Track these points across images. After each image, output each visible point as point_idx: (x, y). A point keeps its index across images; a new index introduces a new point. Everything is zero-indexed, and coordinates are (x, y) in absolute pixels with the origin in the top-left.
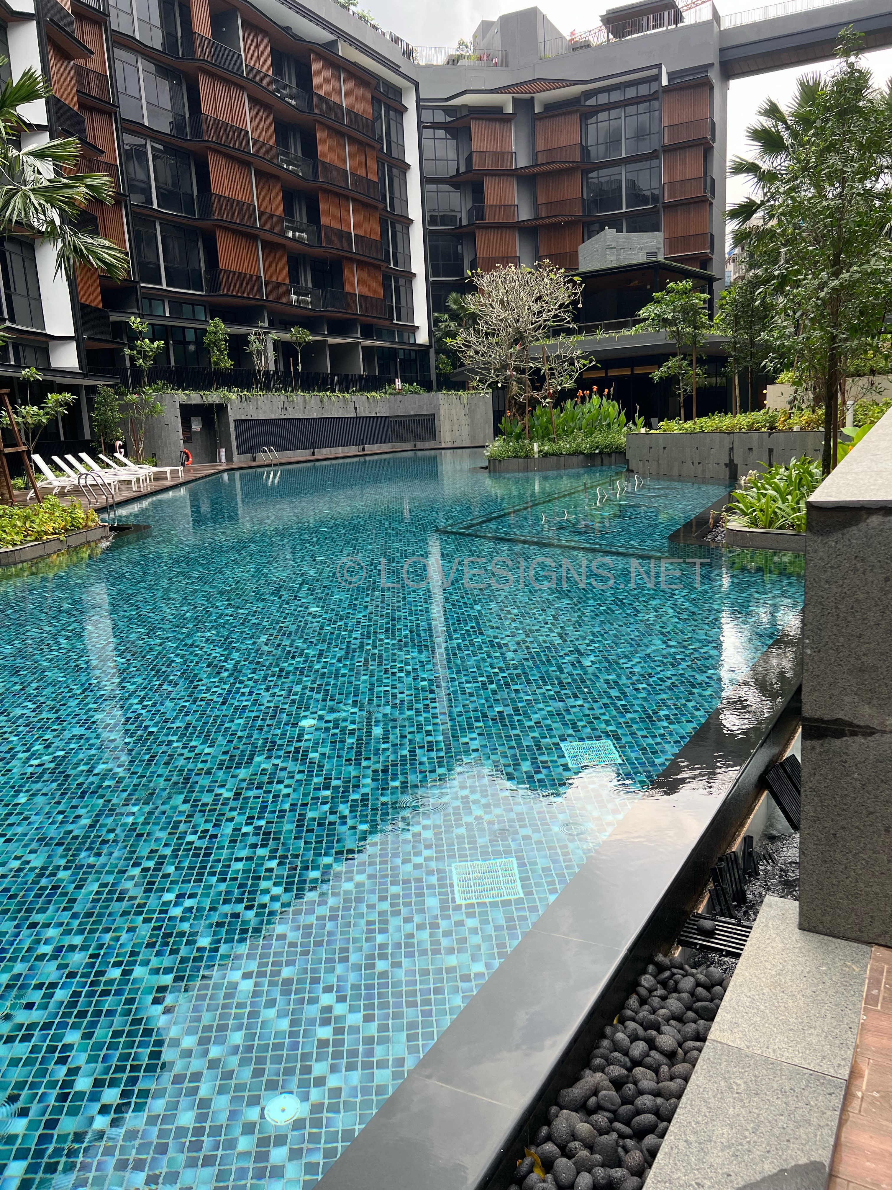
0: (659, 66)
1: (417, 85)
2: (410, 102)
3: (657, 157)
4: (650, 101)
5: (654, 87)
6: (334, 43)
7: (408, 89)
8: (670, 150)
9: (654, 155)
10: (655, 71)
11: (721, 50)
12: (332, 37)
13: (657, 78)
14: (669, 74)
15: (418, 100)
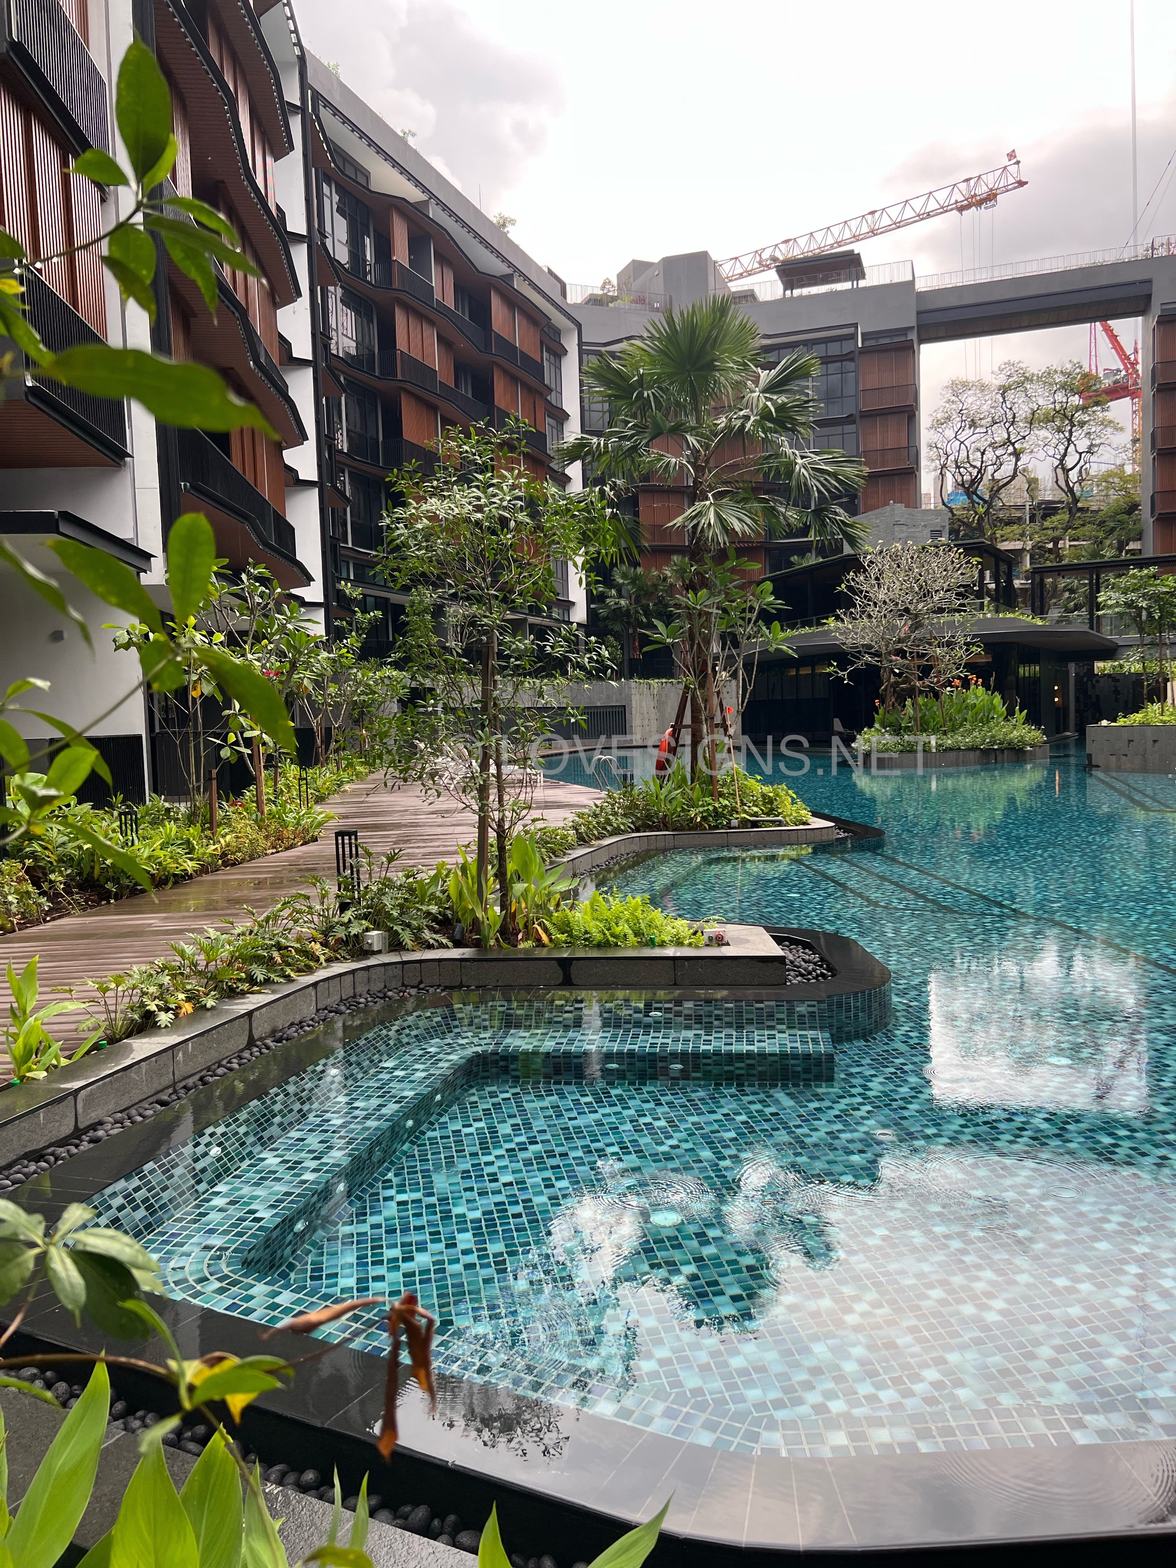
0: (855, 326)
1: (579, 326)
2: (571, 345)
3: (854, 422)
4: (842, 361)
5: (847, 347)
6: (511, 276)
7: (570, 331)
8: (869, 415)
9: (849, 420)
10: (851, 330)
11: (918, 313)
12: (509, 271)
13: (853, 337)
14: (862, 334)
15: (580, 344)
